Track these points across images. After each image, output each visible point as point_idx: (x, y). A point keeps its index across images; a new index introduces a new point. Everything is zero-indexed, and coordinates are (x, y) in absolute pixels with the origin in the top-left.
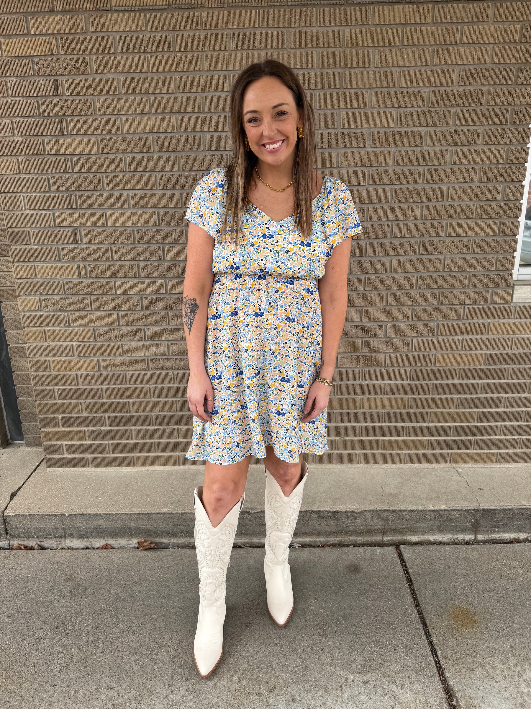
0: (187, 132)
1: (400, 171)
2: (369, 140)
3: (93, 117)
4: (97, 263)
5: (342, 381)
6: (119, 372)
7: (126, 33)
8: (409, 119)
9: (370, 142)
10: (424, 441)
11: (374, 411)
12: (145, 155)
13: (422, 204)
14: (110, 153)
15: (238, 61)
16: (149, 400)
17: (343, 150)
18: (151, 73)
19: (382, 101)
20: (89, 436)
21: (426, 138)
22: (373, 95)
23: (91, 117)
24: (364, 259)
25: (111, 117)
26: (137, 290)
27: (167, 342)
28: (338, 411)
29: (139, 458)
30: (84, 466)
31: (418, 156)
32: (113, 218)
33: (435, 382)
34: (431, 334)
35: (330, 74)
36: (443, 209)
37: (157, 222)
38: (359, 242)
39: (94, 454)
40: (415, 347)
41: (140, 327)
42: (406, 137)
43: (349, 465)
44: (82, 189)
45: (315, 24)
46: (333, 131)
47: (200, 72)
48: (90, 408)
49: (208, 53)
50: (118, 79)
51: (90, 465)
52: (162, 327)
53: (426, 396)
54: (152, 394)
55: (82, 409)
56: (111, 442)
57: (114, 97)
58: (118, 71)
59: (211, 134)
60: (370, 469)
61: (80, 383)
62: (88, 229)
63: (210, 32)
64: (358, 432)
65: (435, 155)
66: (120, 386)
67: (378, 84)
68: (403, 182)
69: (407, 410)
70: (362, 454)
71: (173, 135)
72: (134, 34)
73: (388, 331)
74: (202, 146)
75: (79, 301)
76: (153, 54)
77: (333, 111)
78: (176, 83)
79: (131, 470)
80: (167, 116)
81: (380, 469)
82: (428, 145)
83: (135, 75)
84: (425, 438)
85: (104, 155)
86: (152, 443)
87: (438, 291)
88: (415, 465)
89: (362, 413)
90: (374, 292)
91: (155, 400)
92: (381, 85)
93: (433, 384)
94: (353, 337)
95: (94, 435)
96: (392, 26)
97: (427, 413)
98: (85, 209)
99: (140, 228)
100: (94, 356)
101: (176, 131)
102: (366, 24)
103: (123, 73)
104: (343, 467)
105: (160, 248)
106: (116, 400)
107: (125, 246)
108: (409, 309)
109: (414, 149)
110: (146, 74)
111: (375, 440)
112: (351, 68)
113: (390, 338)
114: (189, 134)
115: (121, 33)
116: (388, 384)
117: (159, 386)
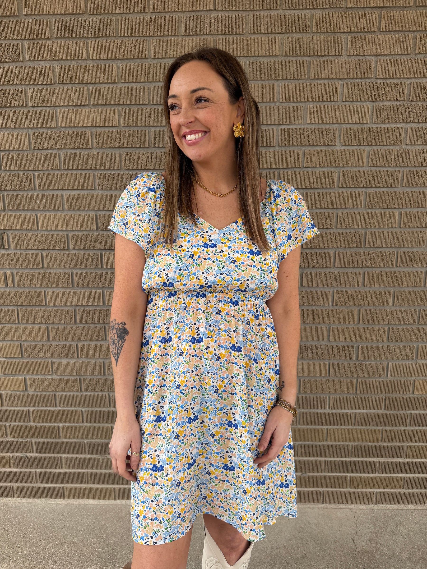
0: (130, 126)
1: (375, 172)
2: (340, 137)
3: (25, 109)
4: (25, 271)
5: (305, 409)
6: (48, 393)
7: (63, 16)
8: (386, 114)
9: (340, 139)
10: (399, 479)
11: (342, 443)
12: (83, 152)
13: (401, 210)
14: (43, 149)
15: (190, 47)
16: (81, 425)
17: (310, 148)
18: (91, 61)
19: (355, 93)
20: (14, 464)
21: (405, 135)
22: (345, 86)
23: (22, 109)
24: (332, 270)
25: (44, 108)
26: (70, 302)
27: (103, 360)
28: (300, 443)
29: (70, 490)
30: (8, 496)
31: (397, 155)
32: (45, 220)
33: (413, 412)
34: (410, 358)
35: (295, 62)
36: (425, 217)
37: (95, 226)
38: (326, 251)
39: (20, 482)
40: (391, 372)
41: (73, 343)
42: (383, 135)
43: (312, 505)
44: (10, 188)
45: (279, 7)
46: (299, 126)
47: (146, 60)
48: (15, 432)
49: (155, 39)
50: (53, 67)
51: (15, 495)
52: (97, 343)
53: (403, 428)
54: (85, 419)
55: (6, 433)
56: (38, 470)
57: (49, 87)
58: (53, 57)
59: (158, 129)
60: (336, 510)
61: (4, 403)
62: (16, 233)
63: (159, 15)
64: (323, 467)
65: (416, 155)
66: (49, 408)
67: (351, 74)
68: (378, 185)
69: (380, 444)
70: (327, 492)
71: (115, 129)
72: (72, 18)
73: (360, 353)
74: (147, 142)
75: (5, 313)
76: (94, 39)
77: (298, 104)
78: (119, 71)
79: (60, 503)
80: (108, 108)
81: (348, 510)
82: (407, 143)
83: (73, 63)
84: (400, 475)
85: (36, 151)
86: (84, 473)
87: (418, 308)
88: (388, 505)
89: (328, 446)
90: (344, 308)
91: (88, 425)
92: (355, 76)
93: (411, 414)
94: (319, 358)
95: (20, 463)
96: (368, 9)
97: (403, 447)
98: (14, 211)
99: (76, 233)
100: (21, 375)
101: (117, 125)
102: (338, 8)
103: (58, 60)
104: (304, 506)
105: (97, 254)
106: (45, 424)
107: (57, 252)
108: (384, 329)
109: (391, 148)
110: (85, 61)
111: (342, 477)
112: (320, 56)
113: (363, 361)
114: (133, 129)
115: (58, 16)
116: (359, 413)
117: (93, 409)
